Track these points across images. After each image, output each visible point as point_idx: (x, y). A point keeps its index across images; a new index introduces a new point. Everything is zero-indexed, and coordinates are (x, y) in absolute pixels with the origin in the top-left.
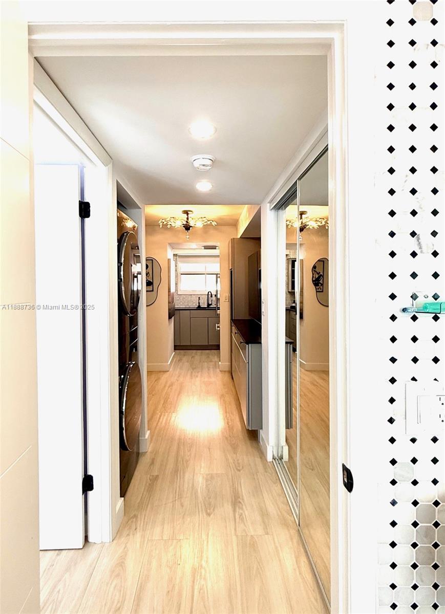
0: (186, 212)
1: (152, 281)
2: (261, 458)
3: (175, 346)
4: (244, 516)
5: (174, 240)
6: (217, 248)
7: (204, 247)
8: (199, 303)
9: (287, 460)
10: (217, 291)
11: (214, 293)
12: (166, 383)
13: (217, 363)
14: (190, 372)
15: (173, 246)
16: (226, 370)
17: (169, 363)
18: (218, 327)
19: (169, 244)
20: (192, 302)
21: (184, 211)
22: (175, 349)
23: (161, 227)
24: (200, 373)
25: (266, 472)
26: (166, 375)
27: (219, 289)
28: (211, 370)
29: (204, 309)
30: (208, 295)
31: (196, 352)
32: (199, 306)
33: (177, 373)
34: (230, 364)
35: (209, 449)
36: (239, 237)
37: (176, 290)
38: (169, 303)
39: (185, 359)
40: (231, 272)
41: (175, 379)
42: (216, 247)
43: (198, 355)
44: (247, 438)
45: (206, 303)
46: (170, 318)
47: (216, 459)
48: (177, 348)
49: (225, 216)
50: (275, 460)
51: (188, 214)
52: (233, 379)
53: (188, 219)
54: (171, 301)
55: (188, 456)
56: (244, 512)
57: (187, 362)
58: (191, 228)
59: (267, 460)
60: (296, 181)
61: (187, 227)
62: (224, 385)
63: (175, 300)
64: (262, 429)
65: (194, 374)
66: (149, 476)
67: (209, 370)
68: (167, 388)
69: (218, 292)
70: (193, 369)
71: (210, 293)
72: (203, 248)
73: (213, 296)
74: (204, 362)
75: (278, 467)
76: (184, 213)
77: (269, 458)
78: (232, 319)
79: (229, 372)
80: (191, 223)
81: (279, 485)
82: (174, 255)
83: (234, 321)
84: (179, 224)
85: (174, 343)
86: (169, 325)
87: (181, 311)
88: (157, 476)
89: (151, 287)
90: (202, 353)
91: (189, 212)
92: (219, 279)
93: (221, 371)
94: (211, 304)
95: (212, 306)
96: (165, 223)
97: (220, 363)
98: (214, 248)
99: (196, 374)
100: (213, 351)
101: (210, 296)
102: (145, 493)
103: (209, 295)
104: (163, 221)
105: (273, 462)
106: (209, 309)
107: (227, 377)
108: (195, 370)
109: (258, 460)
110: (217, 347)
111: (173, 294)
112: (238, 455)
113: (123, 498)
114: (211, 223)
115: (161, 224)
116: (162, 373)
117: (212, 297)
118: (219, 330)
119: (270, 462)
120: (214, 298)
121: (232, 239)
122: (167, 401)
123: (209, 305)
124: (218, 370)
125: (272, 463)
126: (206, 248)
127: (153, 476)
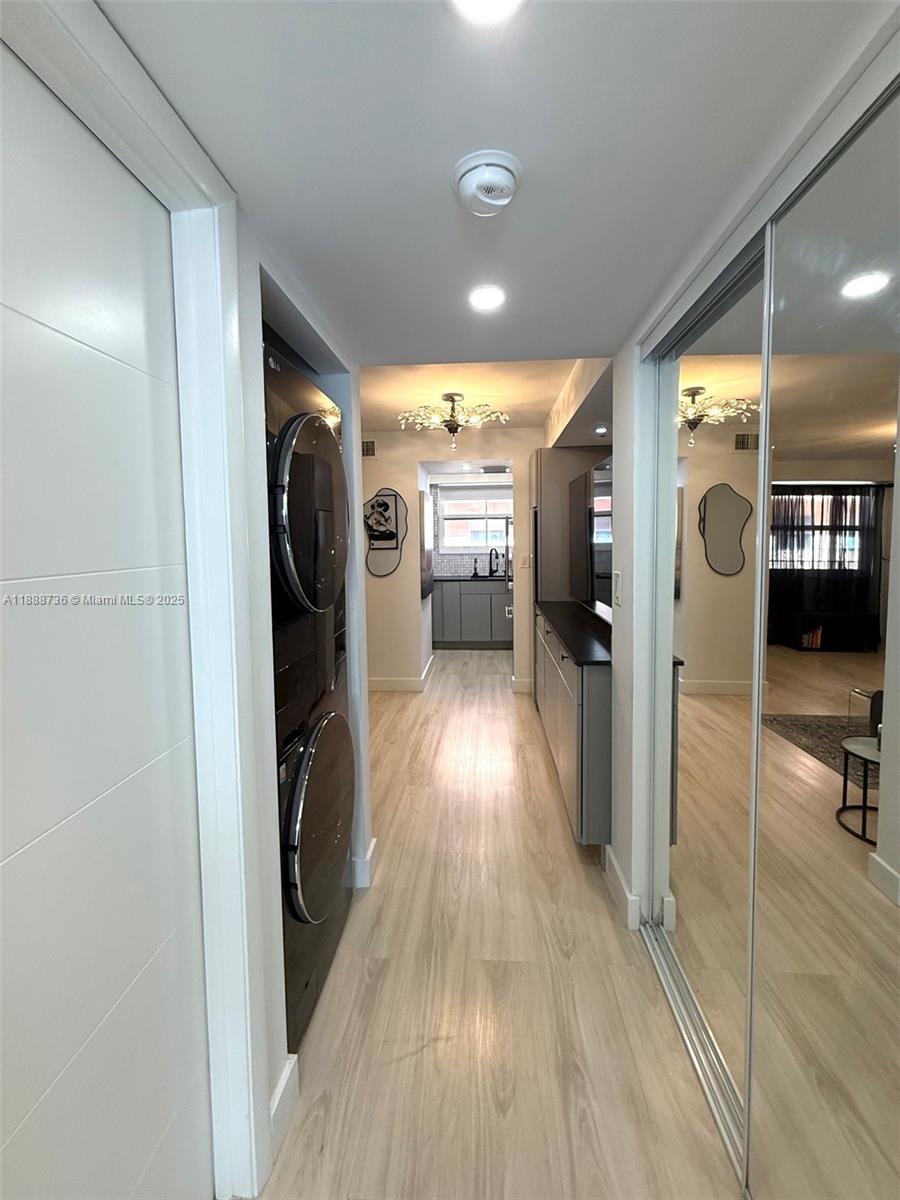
0: (450, 398)
1: (395, 531)
2: (612, 918)
3: (433, 642)
4: (592, 1125)
5: (428, 456)
6: (508, 470)
7: (484, 468)
8: (475, 569)
9: (673, 930)
10: (507, 548)
11: (502, 551)
12: (418, 714)
13: (508, 677)
14: (459, 693)
15: (429, 466)
16: (525, 691)
17: (423, 677)
18: (510, 612)
19: (422, 463)
20: (464, 566)
21: (446, 395)
22: (434, 648)
23: (403, 427)
24: (477, 697)
25: (630, 965)
26: (416, 701)
27: (511, 543)
28: (498, 690)
29: (484, 579)
30: (491, 554)
31: (471, 654)
32: (476, 574)
33: (437, 694)
34: (533, 680)
35: (498, 885)
36: (550, 446)
37: (436, 547)
38: (422, 570)
39: (451, 667)
40: (536, 513)
41: (433, 707)
42: (505, 468)
43: (473, 657)
44: (576, 858)
45: (488, 569)
46: (424, 597)
47: (514, 917)
48: (437, 645)
49: (523, 405)
50: (644, 925)
51: (453, 401)
52: (538, 710)
53: (453, 409)
54: (425, 567)
55: (455, 905)
56: (589, 1105)
57: (456, 673)
58: (460, 429)
59: (627, 927)
60: (763, 229)
61: (452, 427)
62: (523, 723)
63: (433, 564)
64: (610, 843)
65: (466, 697)
66: (367, 960)
67: (493, 690)
68: (417, 728)
69: (510, 550)
70: (466, 687)
71: (494, 552)
72: (482, 471)
73: (500, 557)
74: (484, 673)
75: (654, 949)
76: (446, 400)
77: (633, 921)
78: (536, 601)
79: (529, 694)
80: (461, 419)
81: (665, 1008)
82: (431, 485)
83: (541, 605)
84: (436, 421)
85: (433, 637)
86: (423, 609)
87: (444, 583)
88: (386, 962)
89: (394, 542)
90: (480, 656)
91: (456, 398)
92: (511, 527)
93: (515, 693)
94: (497, 571)
95: (497, 574)
96: (411, 419)
97: (513, 678)
98: (501, 470)
99: (472, 698)
100: (499, 652)
101: (494, 557)
102: (355, 1015)
103: (493, 555)
104: (407, 415)
105: (640, 930)
106: (493, 577)
107: (527, 705)
108: (469, 690)
109: (606, 923)
110: (508, 646)
111: (430, 552)
112: (560, 905)
113: (296, 1056)
114: (498, 417)
115: (403, 421)
116: (410, 695)
117: (497, 558)
118: (512, 618)
119: (634, 931)
120: (501, 560)
121: (537, 452)
122: (416, 757)
123: (492, 572)
124: (510, 691)
125: (638, 934)
126: (489, 470)
127: (377, 961)
